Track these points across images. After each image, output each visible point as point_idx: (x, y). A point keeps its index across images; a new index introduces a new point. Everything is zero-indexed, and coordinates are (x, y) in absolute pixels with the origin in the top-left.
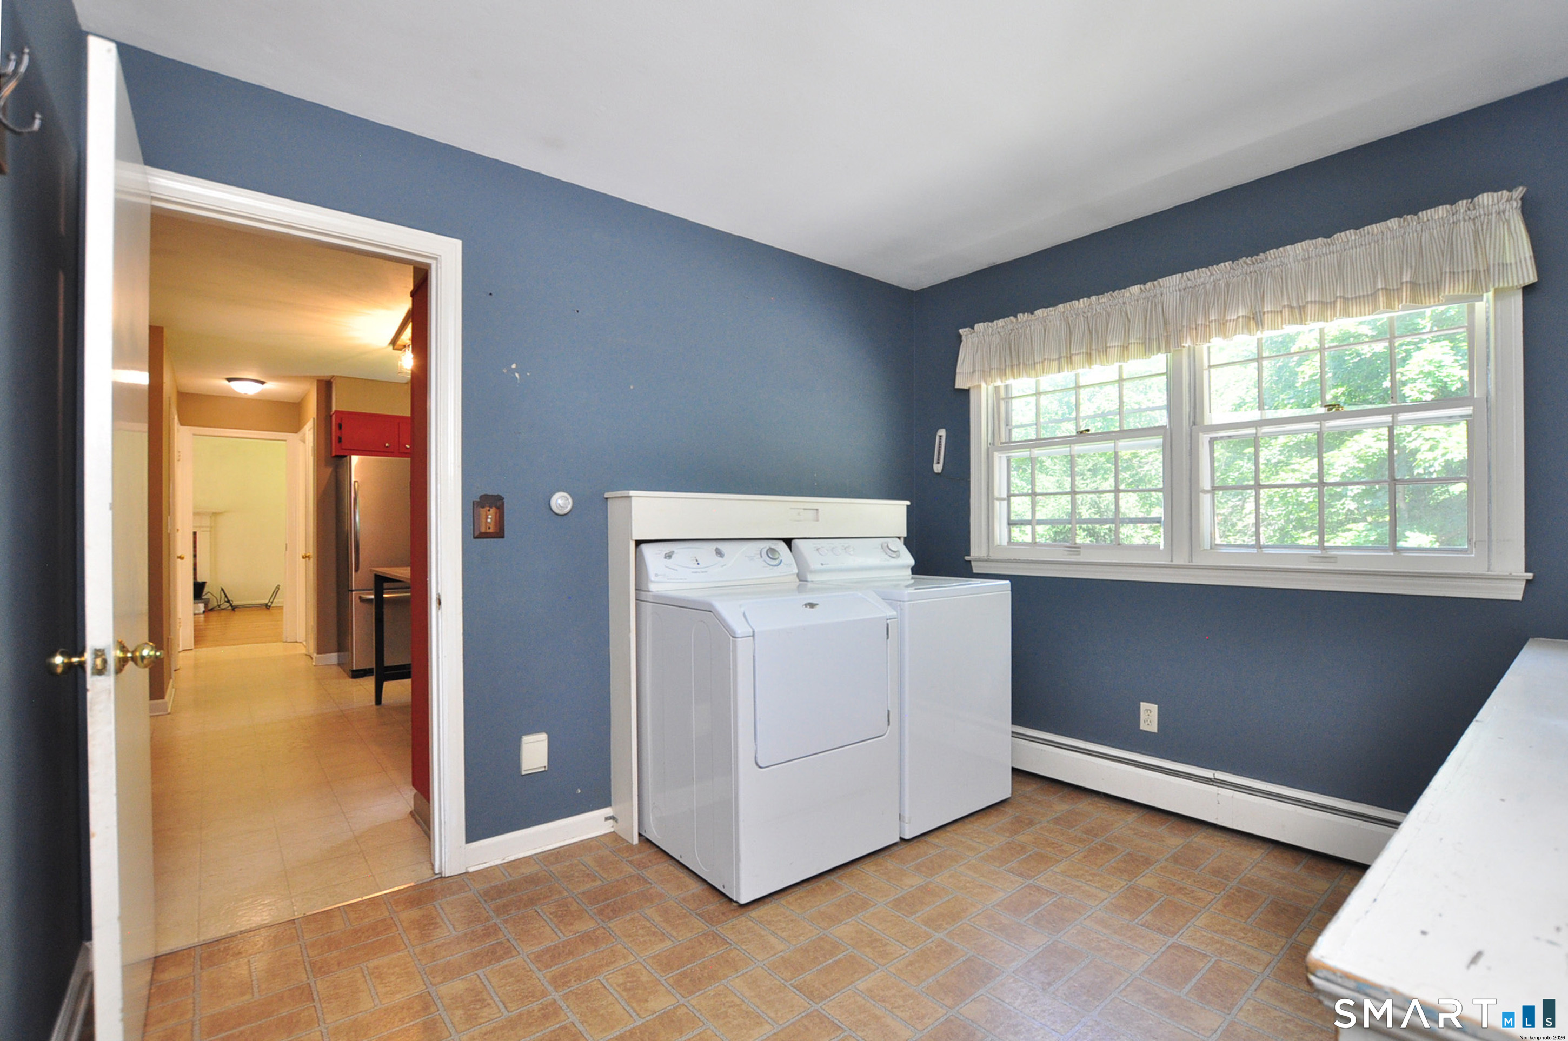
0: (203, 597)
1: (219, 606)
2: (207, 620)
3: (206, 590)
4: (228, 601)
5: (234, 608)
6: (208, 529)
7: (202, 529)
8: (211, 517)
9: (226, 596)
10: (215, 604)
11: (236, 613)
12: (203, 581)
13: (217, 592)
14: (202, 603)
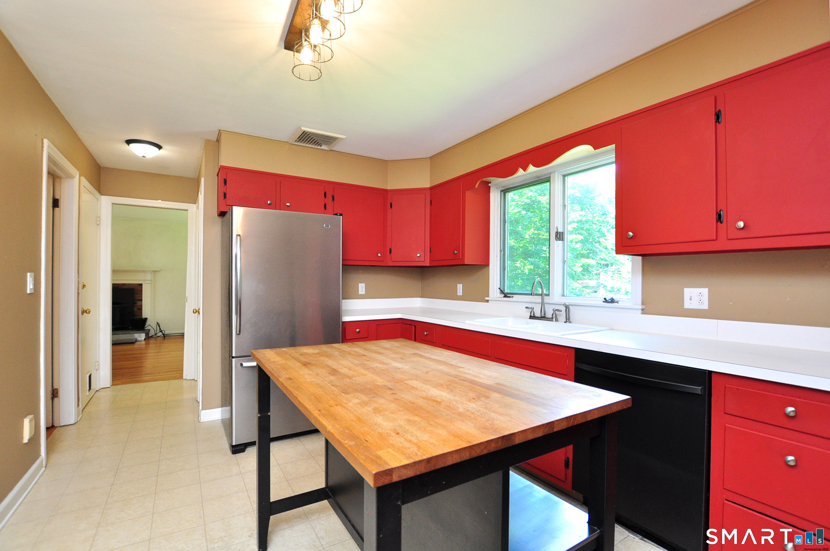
0: (146, 328)
1: (156, 334)
2: (147, 344)
3: (148, 323)
4: (161, 331)
5: (165, 336)
6: (150, 282)
7: (146, 282)
8: (151, 273)
9: (160, 329)
10: (154, 334)
11: (166, 340)
12: (146, 317)
13: (154, 325)
14: (144, 333)
